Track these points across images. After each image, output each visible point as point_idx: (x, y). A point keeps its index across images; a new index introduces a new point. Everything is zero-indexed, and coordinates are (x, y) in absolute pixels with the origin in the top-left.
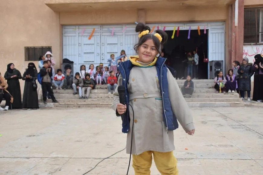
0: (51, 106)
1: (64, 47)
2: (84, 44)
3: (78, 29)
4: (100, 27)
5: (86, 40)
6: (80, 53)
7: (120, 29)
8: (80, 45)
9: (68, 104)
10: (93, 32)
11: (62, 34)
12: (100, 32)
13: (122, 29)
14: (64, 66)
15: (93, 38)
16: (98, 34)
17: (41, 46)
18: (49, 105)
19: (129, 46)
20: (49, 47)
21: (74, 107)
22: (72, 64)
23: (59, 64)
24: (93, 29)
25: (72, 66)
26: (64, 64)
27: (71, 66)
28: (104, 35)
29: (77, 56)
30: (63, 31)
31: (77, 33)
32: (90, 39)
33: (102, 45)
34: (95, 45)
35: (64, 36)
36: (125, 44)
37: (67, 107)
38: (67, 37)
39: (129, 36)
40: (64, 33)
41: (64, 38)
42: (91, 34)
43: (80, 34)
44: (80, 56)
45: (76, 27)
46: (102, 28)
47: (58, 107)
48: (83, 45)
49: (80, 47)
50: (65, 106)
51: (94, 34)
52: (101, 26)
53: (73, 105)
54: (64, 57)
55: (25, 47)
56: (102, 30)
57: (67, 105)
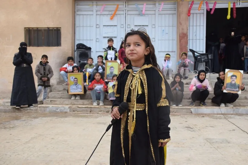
0: (65, 111)
1: (77, 29)
2: (104, 26)
3: (95, 6)
4: (125, 3)
5: (106, 20)
6: (98, 37)
7: (151, 6)
8: (97, 26)
9: (91, 108)
10: (117, 10)
11: (75, 12)
12: (126, 10)
13: (154, 6)
14: (79, 53)
15: (115, 18)
16: (122, 12)
17: (46, 27)
18: (63, 108)
19: (163, 28)
20: (57, 28)
21: (100, 113)
22: (89, 51)
23: (71, 52)
24: (116, 6)
25: (89, 53)
26: (79, 51)
27: (87, 53)
28: (130, 14)
29: (94, 41)
30: (76, 8)
31: (95, 11)
32: (112, 19)
33: (127, 27)
34: (119, 27)
35: (77, 15)
36: (159, 26)
37: (89, 112)
38: (81, 16)
39: (164, 15)
40: (77, 11)
41: (77, 18)
42: (114, 12)
43: (99, 13)
44: (98, 41)
45: (93, 2)
46: (128, 5)
47: (76, 112)
48: (102, 27)
49: (98, 29)
50: (87, 111)
51: (118, 13)
52: (127, 2)
53: (98, 109)
54: (77, 42)
55: (25, 28)
56: (128, 7)
57: (89, 110)
